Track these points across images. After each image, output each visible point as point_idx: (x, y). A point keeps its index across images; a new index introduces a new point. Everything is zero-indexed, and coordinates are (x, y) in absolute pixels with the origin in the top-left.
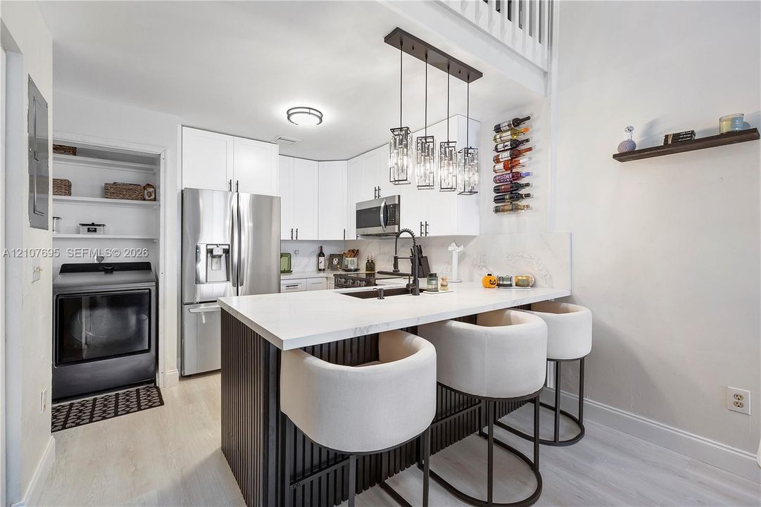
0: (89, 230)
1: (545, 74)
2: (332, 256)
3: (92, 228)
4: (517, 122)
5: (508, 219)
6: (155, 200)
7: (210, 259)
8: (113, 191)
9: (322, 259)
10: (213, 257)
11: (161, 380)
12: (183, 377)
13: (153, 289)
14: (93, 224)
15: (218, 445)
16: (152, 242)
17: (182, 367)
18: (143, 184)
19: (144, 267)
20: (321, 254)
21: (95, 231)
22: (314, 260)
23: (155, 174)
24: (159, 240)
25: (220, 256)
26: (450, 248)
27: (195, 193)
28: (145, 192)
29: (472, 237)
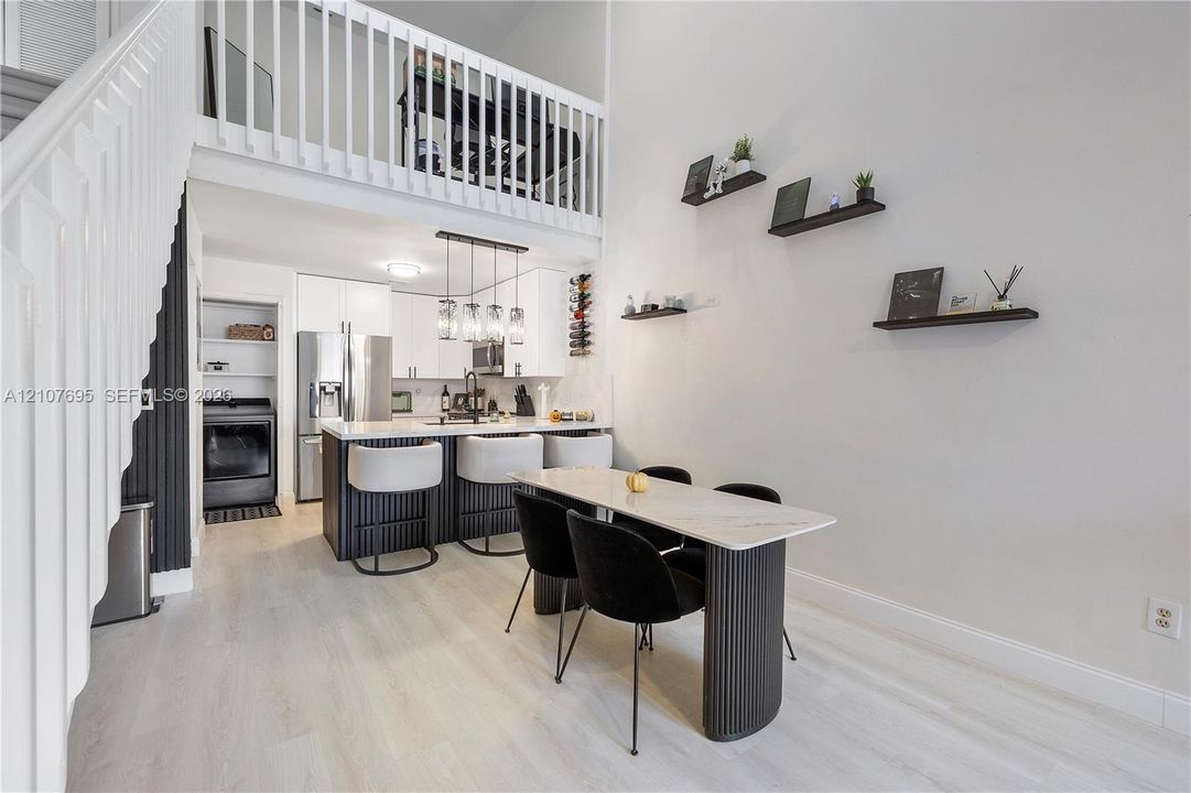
0: (216, 368)
1: (600, 239)
2: (457, 396)
3: (218, 366)
4: (584, 278)
5: (581, 361)
6: (273, 339)
7: (323, 395)
8: (235, 332)
9: (446, 398)
10: (326, 394)
11: (279, 502)
12: (299, 502)
13: (272, 421)
14: (219, 363)
15: (320, 530)
16: (271, 380)
17: (298, 494)
18: (262, 325)
19: (264, 402)
20: (446, 393)
21: (221, 369)
22: (438, 399)
23: (273, 315)
24: (276, 377)
25: (333, 393)
26: (539, 388)
27: (312, 336)
28: (264, 331)
29: (559, 378)
